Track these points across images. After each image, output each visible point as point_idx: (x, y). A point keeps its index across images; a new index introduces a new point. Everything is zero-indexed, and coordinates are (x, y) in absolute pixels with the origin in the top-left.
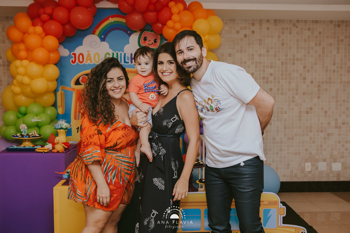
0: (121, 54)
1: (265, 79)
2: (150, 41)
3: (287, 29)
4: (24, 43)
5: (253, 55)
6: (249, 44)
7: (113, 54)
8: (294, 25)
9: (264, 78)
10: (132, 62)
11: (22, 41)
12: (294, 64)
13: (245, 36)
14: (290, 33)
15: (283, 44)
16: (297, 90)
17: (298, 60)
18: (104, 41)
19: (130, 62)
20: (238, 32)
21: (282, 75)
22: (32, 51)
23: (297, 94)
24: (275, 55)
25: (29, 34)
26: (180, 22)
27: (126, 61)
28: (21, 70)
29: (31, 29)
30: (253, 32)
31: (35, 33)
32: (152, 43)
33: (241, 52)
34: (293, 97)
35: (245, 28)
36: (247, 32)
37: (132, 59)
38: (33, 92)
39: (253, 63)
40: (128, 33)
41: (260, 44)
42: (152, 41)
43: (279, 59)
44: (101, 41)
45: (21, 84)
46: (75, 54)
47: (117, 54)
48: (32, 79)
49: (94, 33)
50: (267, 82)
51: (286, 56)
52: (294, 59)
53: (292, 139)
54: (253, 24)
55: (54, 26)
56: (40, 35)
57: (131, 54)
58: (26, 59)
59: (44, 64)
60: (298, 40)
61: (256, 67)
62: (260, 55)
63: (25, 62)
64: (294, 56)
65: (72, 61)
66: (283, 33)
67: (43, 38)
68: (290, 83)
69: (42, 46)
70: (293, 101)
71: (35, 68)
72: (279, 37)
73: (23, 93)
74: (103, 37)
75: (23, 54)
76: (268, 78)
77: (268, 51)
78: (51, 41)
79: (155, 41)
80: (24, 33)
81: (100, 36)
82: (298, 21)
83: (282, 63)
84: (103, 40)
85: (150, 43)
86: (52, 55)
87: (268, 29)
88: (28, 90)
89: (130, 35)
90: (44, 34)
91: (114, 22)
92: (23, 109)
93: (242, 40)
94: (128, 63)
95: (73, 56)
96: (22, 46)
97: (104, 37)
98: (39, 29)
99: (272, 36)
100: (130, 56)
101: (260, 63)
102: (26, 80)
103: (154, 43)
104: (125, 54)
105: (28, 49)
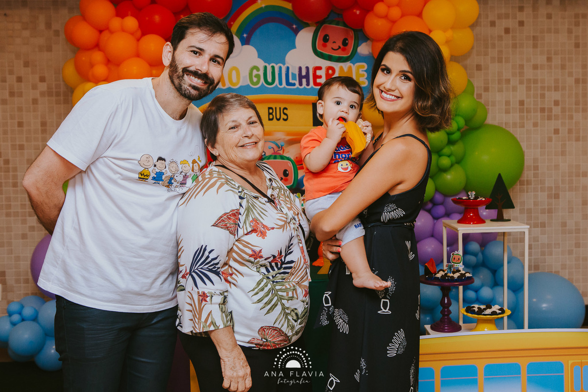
0: (280, 68)
1: (544, 112)
2: (334, 42)
4: (100, 50)
5: (522, 67)
6: (514, 46)
7: (265, 68)
9: (543, 110)
10: (301, 84)
11: (97, 46)
13: (507, 31)
15: (577, 45)
18: (249, 45)
19: (297, 83)
20: (493, 24)
21: (577, 103)
22: (118, 65)
24: (563, 67)
25: (112, 33)
27: (291, 81)
29: (116, 22)
30: (521, 23)
31: (123, 30)
32: (340, 47)
33: (500, 60)
35: (507, 16)
36: (511, 23)
37: (301, 77)
39: (521, 82)
40: (292, 29)
41: (535, 46)
42: (339, 43)
43: (571, 74)
44: (242, 45)
47: (273, 67)
50: (549, 118)
51: (584, 67)
54: (521, 9)
55: (158, 16)
56: (132, 34)
57: (300, 69)
58: (106, 80)
61: (528, 89)
62: (535, 67)
66: (577, 24)
67: (138, 40)
69: (138, 55)
72: (570, 31)
74: (245, 35)
75: (100, 70)
76: (550, 110)
77: (549, 59)
79: (345, 43)
80: (101, 31)
83: (577, 81)
84: (245, 42)
85: (335, 46)
87: (549, 16)
89: (296, 31)
91: (266, 7)
93: (500, 38)
94: (294, 85)
96: (98, 56)
97: (247, 37)
98: (131, 22)
99: (557, 31)
100: (297, 73)
101: (536, 81)
103: (342, 46)
104: (288, 68)
105: (108, 62)
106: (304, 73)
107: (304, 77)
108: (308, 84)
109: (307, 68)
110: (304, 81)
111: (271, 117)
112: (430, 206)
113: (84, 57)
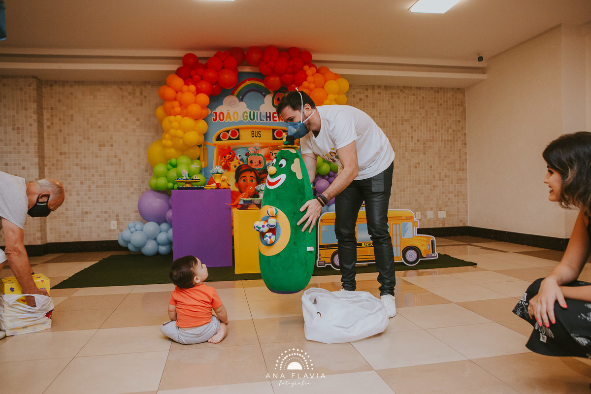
0: (257, 113)
3: (395, 94)
4: (177, 101)
7: (250, 112)
8: (401, 91)
10: (267, 120)
11: (175, 99)
12: (402, 124)
13: (361, 100)
14: (399, 98)
15: (393, 107)
16: (406, 147)
17: (406, 120)
19: (265, 120)
20: (354, 96)
21: (393, 134)
22: (186, 107)
23: (406, 151)
24: (386, 117)
25: (183, 93)
26: (313, 83)
27: (262, 119)
28: (175, 124)
29: (185, 87)
30: (367, 96)
31: (188, 91)
34: (404, 154)
35: (360, 93)
36: (362, 96)
37: (267, 117)
38: (185, 144)
40: (263, 94)
41: (374, 107)
43: (390, 121)
44: (239, 102)
45: (173, 137)
46: (216, 113)
47: (254, 112)
48: (185, 133)
49: (233, 94)
51: (396, 117)
52: (402, 121)
53: (404, 191)
54: (367, 90)
55: (204, 86)
56: (193, 93)
57: (267, 113)
58: (180, 114)
59: (196, 119)
60: (405, 104)
63: (179, 117)
64: (402, 117)
65: (214, 119)
66: (392, 98)
67: (195, 96)
68: (400, 141)
69: (195, 102)
70: (403, 158)
71: (188, 122)
72: (389, 101)
73: (173, 146)
74: (241, 97)
75: (178, 109)
77: (380, 113)
78: (204, 98)
80: (177, 92)
81: (238, 96)
82: (404, 87)
83: (393, 124)
84: (241, 100)
86: (203, 111)
87: (380, 93)
88: (181, 142)
89: (265, 96)
90: (195, 93)
91: (250, 84)
92: (173, 161)
94: (264, 120)
95: (215, 114)
96: (176, 103)
98: (193, 88)
99: (383, 101)
100: (265, 115)
102: (180, 133)
104: (261, 113)
105: (181, 105)
106: (268, 115)
107: (268, 117)
108: (270, 121)
109: (270, 113)
110: (268, 119)
111: (253, 135)
112: (327, 177)
113: (168, 105)
